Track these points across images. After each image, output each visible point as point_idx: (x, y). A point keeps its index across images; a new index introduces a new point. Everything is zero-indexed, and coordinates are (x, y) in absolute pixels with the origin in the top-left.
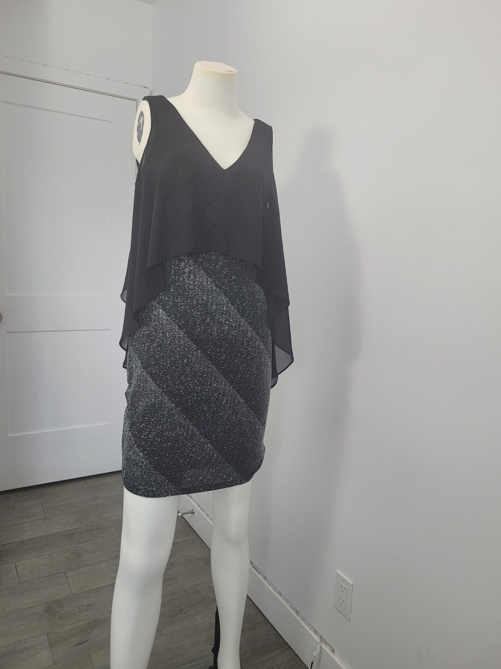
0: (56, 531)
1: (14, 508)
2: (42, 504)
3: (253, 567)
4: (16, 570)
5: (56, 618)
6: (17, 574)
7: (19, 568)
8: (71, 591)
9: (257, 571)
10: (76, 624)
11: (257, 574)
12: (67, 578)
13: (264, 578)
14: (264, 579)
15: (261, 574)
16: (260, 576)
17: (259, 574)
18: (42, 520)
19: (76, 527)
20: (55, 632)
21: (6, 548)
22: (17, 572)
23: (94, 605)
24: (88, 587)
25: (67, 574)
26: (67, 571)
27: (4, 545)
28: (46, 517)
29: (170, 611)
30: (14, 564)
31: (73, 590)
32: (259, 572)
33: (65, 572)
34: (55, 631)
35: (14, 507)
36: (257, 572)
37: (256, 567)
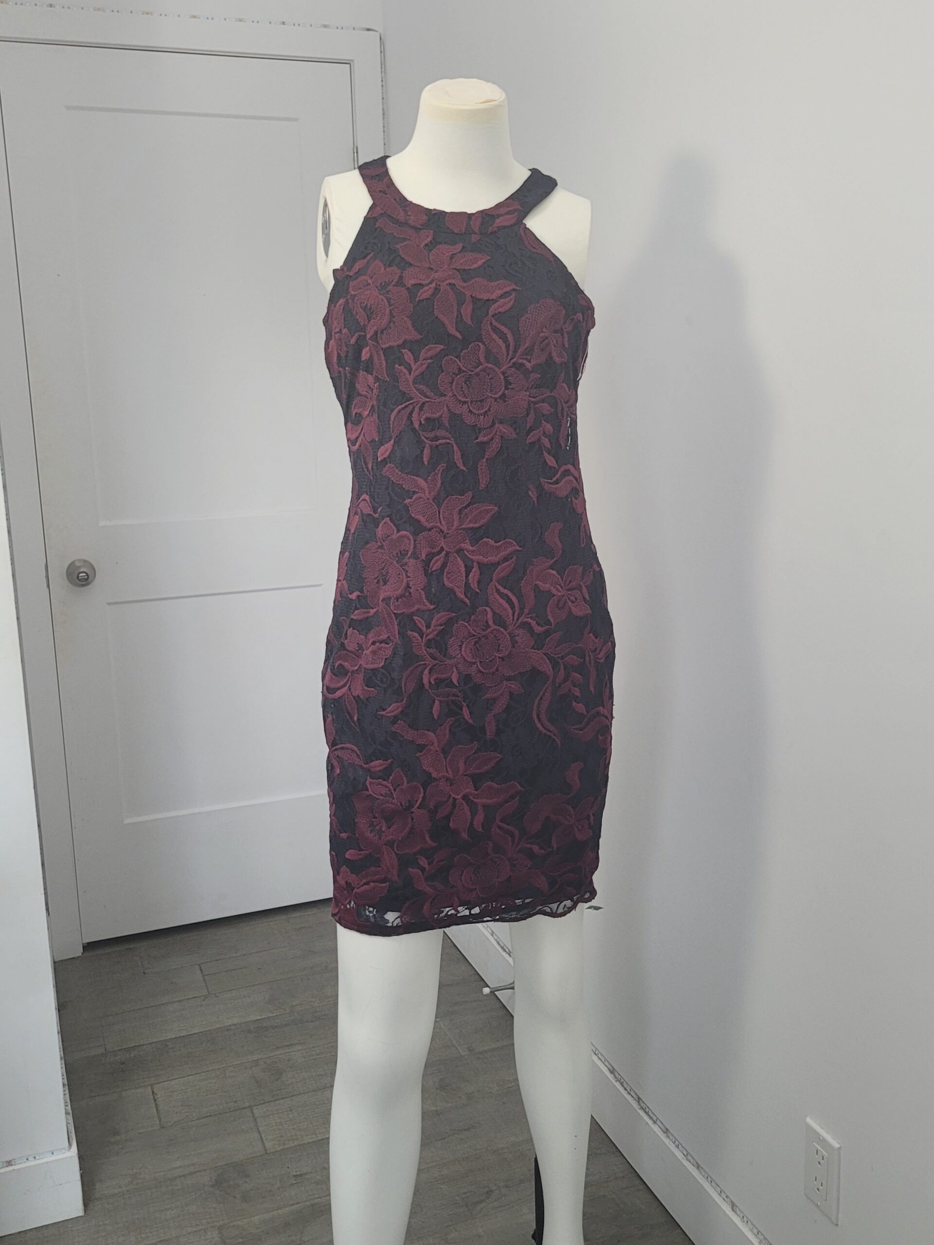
0: (230, 1022)
1: (144, 973)
2: (199, 965)
3: (642, 1108)
4: (155, 1100)
5: (235, 1197)
6: (157, 1110)
7: (159, 1096)
8: (265, 1147)
9: (649, 1116)
10: (275, 1213)
11: (650, 1122)
12: (255, 1120)
13: (664, 1132)
14: (665, 1135)
15: (658, 1122)
16: (656, 1128)
17: (655, 1122)
18: (202, 998)
19: (271, 1015)
20: (234, 1226)
21: (132, 1055)
22: (156, 1105)
23: (307, 1176)
24: (297, 1139)
25: (255, 1111)
26: (255, 1106)
27: (128, 1050)
28: (209, 993)
29: (464, 1193)
30: (149, 1088)
31: (268, 1145)
32: (655, 1118)
33: (250, 1107)
34: (235, 1223)
35: (146, 971)
36: (651, 1118)
37: (648, 1108)
